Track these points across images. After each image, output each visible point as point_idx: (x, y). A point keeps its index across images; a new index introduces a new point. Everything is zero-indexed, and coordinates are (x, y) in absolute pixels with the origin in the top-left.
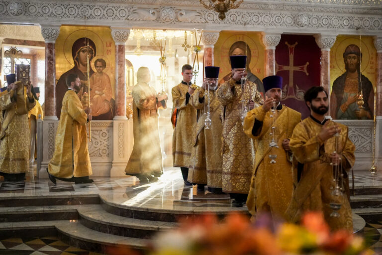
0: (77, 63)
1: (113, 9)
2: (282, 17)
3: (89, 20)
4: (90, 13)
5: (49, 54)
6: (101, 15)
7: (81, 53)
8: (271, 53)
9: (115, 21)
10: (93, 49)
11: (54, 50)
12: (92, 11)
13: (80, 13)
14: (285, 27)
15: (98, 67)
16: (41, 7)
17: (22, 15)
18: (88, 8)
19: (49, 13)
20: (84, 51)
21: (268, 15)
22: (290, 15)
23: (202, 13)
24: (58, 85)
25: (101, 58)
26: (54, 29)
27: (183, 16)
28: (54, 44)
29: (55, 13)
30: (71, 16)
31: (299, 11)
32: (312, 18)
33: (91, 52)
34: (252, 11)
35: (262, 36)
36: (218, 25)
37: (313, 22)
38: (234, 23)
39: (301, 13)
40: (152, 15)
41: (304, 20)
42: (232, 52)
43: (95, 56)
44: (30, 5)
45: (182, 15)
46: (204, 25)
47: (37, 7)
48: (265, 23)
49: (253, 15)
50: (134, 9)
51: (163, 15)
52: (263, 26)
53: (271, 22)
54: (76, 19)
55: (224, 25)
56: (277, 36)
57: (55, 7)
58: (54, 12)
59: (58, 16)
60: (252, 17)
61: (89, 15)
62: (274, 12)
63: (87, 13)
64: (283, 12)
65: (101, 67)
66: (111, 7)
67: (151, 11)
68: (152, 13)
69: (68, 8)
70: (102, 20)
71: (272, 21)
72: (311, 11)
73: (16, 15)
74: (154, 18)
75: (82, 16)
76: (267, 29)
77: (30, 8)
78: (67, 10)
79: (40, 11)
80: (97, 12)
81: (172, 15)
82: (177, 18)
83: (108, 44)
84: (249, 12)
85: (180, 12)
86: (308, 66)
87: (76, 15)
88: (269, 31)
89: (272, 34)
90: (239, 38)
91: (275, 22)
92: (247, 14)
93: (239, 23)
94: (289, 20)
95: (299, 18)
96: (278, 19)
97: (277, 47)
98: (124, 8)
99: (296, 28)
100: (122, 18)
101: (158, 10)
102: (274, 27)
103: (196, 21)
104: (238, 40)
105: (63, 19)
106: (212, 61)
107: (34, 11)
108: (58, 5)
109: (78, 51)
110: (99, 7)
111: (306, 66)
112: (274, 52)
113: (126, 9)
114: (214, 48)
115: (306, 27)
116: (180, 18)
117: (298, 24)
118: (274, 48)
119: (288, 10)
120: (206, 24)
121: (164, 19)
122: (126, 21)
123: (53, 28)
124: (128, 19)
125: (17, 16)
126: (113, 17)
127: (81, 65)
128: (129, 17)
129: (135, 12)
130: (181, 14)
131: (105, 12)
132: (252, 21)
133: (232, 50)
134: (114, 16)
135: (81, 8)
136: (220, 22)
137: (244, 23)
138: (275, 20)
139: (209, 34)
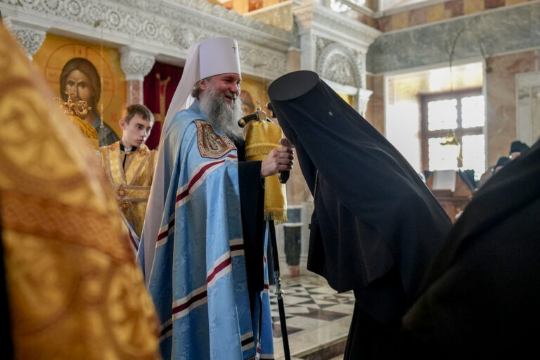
2: (156, 26)
8: (136, 88)
14: (161, 45)
21: (135, 16)
22: (168, 26)
31: (183, 21)
34: (108, 3)
36: (42, 15)
38: (76, 18)
39: (184, 26)
42: (67, 76)
48: (129, 31)
49: (110, 11)
52: (126, 36)
53: (139, 31)
55: (56, 18)
56: (149, 57)
60: (107, 14)
62: (144, 14)
64: (157, 18)
71: (140, 29)
72: (199, 25)
76: (133, 41)
84: (103, 3)
88: (136, 47)
89: (141, 52)
90: (80, 52)
91: (145, 33)
92: (100, 7)
93: (85, 20)
94: (167, 34)
95: (183, 32)
96: (151, 28)
97: (146, 78)
99: (177, 49)
102: (145, 41)
104: (77, 55)
112: (141, 86)
117: (181, 44)
118: (142, 79)
119: (166, 15)
120: (19, 8)
132: (108, 23)
133: (65, 73)
136: (47, 9)
137: (94, 22)
138: (146, 30)
139: (23, 28)
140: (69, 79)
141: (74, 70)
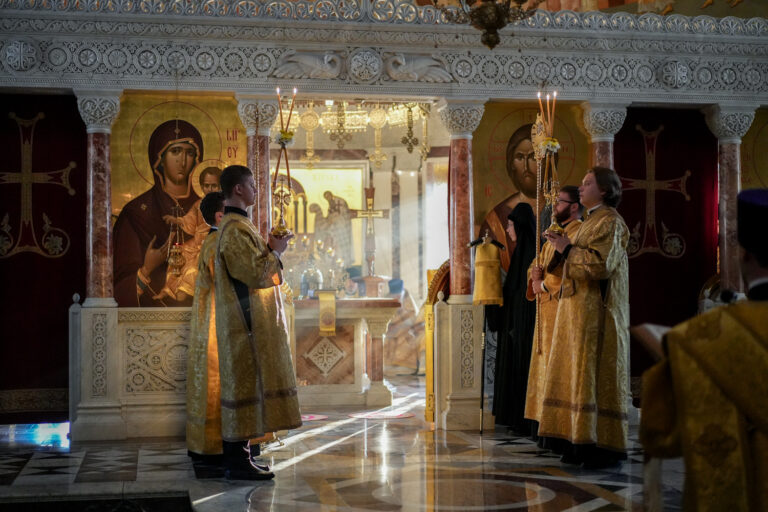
0: (161, 178)
1: (241, 53)
2: (628, 67)
3: (187, 79)
4: (188, 63)
5: (97, 158)
6: (214, 68)
7: (170, 155)
8: (604, 150)
9: (245, 80)
10: (197, 147)
11: (107, 147)
12: (193, 58)
13: (165, 64)
14: (636, 90)
15: (207, 186)
16: (78, 51)
17: (34, 69)
18: (184, 51)
19: (96, 65)
20: (175, 151)
21: (597, 62)
22: (647, 63)
23: (443, 59)
24: (117, 228)
25: (214, 166)
26: (106, 101)
27: (400, 69)
28: (109, 135)
29: (108, 66)
30: (144, 71)
31: (669, 51)
32: (698, 68)
33: (191, 151)
34: (559, 54)
35: (583, 111)
36: (480, 86)
37: (701, 76)
38: (518, 82)
39: (671, 58)
40: (329, 67)
41: (680, 74)
42: (515, 148)
43: (201, 160)
44: (51, 47)
45: (399, 64)
46: (448, 87)
47: (67, 51)
48: (588, 81)
49: (562, 63)
50: (288, 53)
51: (354, 65)
52: (584, 89)
53: (603, 79)
54: (157, 77)
55: (498, 87)
56: (619, 110)
57: (108, 52)
58: (105, 62)
59: (114, 71)
60: (559, 67)
61: (186, 68)
62: (611, 56)
63: (181, 63)
64: (630, 57)
65: (214, 185)
66: (236, 51)
67: (327, 58)
68: (330, 62)
69: (138, 53)
70: (215, 79)
71: (605, 76)
72: (696, 52)
73: (20, 70)
74: (333, 73)
75: (169, 69)
76: (594, 94)
77: (53, 54)
78: (135, 57)
79: (76, 60)
80: (205, 61)
81: (376, 66)
82: (386, 72)
83: (231, 134)
84: (552, 56)
85: (394, 58)
86: (689, 179)
87: (156, 67)
88: (598, 100)
89: (604, 105)
90: (530, 116)
91: (612, 79)
92: (548, 62)
93: (530, 81)
94: (645, 75)
95: (669, 68)
96: (620, 73)
97: (617, 136)
98: (265, 51)
99: (661, 91)
100: (260, 74)
101: (342, 54)
102: (612, 90)
103: (430, 80)
105: (128, 77)
106: (467, 169)
107: (62, 59)
108: (115, 47)
109: (163, 149)
110: (208, 50)
111: (684, 180)
112: (611, 148)
113: (270, 55)
114: (473, 141)
115: (684, 88)
116: (394, 73)
117: (666, 84)
118: (611, 139)
119: (642, 50)
120: (455, 85)
121: (357, 74)
122: (271, 79)
123: (104, 98)
124: (275, 77)
125: (21, 73)
126: (240, 71)
127: (168, 181)
128: (277, 72)
129: (291, 59)
130: (397, 64)
131: (222, 60)
132: (560, 78)
133: (513, 145)
134: (243, 69)
135: (167, 53)
136: (485, 79)
137: (540, 82)
138: (613, 75)
139: (459, 107)
140: (517, 151)
141: (522, 140)
